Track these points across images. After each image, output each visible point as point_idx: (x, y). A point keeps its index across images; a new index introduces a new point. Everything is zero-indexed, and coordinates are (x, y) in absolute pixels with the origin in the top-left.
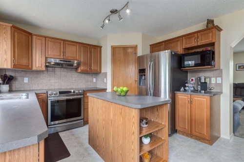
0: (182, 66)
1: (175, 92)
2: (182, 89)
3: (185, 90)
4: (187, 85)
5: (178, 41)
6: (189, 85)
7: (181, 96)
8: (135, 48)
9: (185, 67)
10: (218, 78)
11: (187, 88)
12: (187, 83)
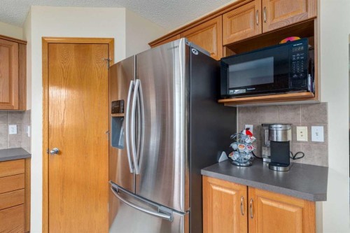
0: (223, 93)
1: (203, 172)
2: (223, 157)
3: (230, 160)
4: (234, 146)
5: (212, 26)
6: (241, 149)
7: (219, 186)
8: (109, 45)
9: (229, 97)
10: (314, 129)
11: (235, 157)
12: (234, 141)
